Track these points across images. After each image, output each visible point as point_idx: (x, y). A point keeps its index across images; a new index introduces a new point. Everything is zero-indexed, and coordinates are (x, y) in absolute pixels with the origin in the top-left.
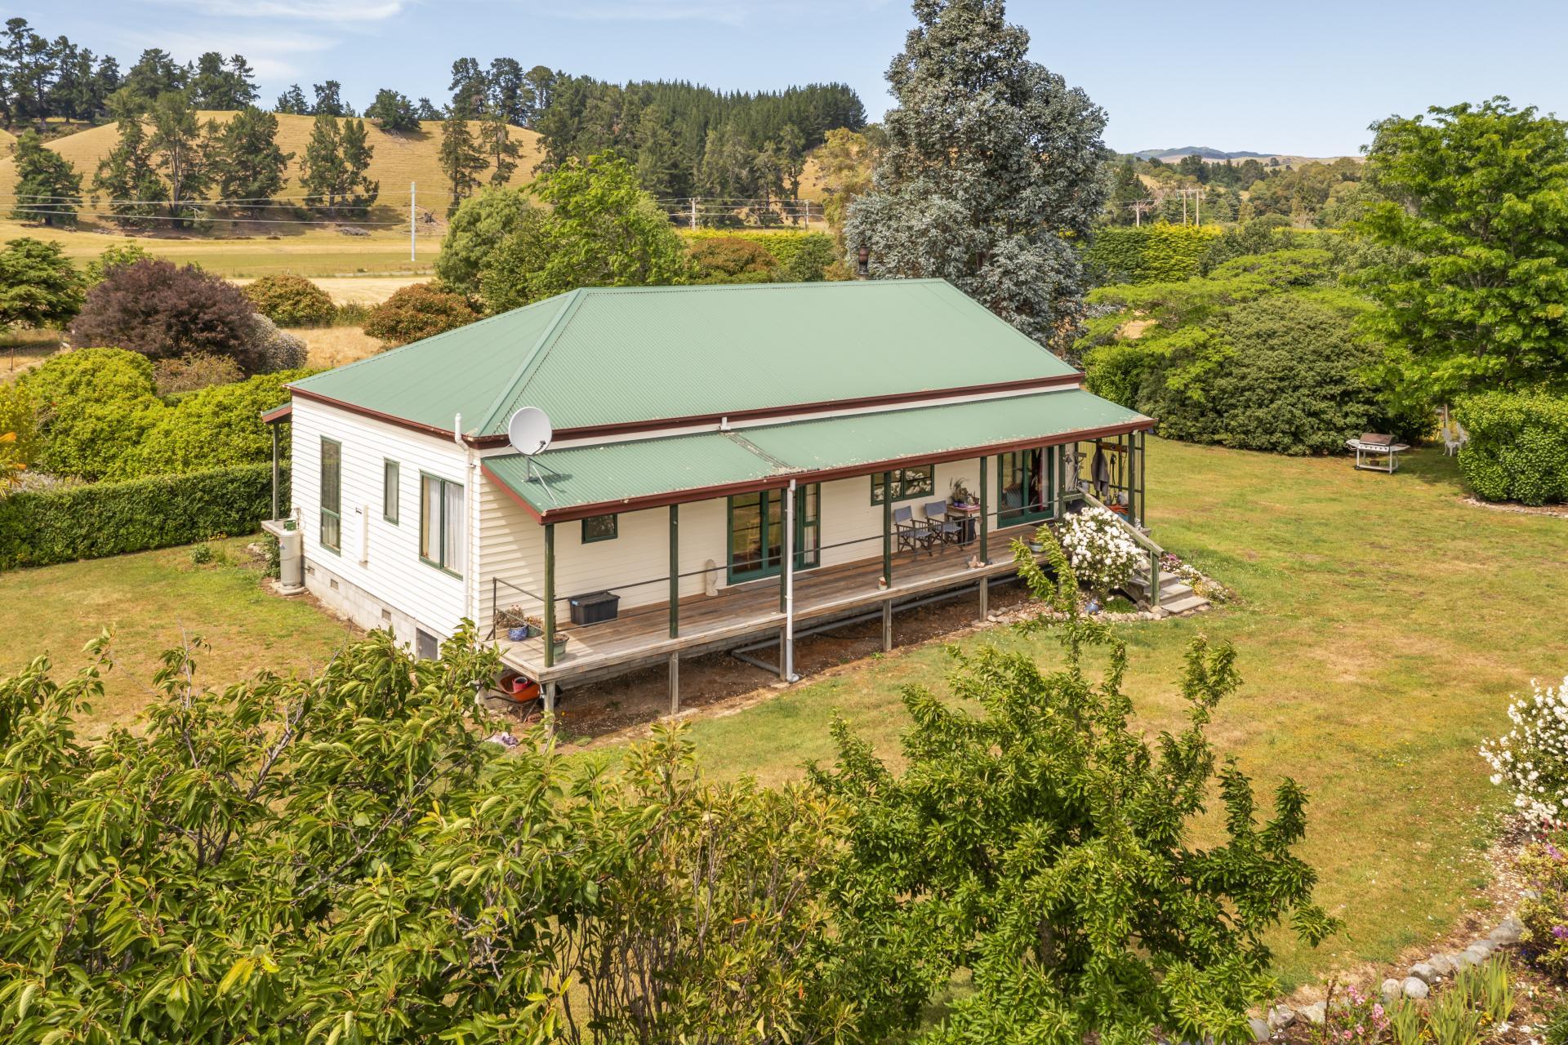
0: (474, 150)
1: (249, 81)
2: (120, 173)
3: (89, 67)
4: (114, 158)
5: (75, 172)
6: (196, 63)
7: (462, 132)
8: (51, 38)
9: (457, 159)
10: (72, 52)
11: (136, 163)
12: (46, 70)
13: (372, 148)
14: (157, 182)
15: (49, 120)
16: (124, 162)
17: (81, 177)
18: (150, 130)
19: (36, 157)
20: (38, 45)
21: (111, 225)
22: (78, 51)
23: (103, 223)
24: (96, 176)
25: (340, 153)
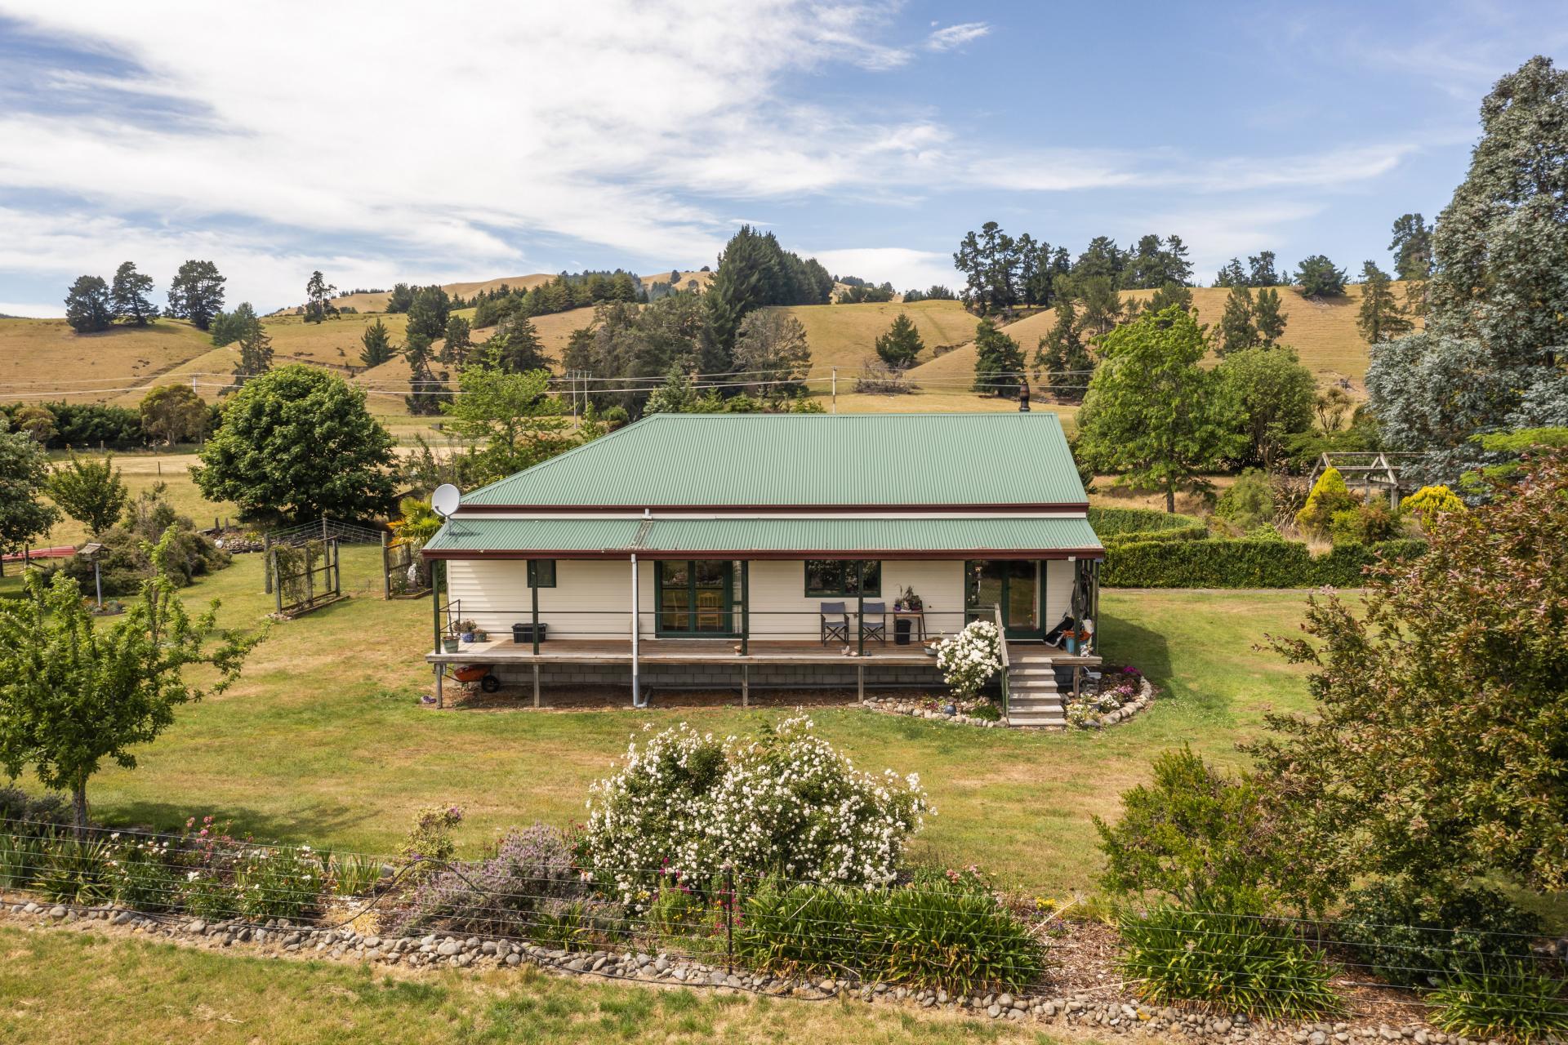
0: (1396, 311)
1: (1184, 259)
2: (1056, 349)
3: (1047, 259)
4: (1050, 336)
5: (1020, 350)
6: (1136, 246)
7: (1382, 294)
8: (1016, 238)
9: (1377, 322)
10: (1033, 247)
11: (1069, 342)
12: (1012, 264)
13: (1285, 317)
14: (1086, 357)
15: (1015, 307)
16: (1059, 341)
17: (1025, 354)
18: (1081, 310)
19: (990, 338)
20: (1006, 244)
21: (1049, 395)
22: (1039, 245)
23: (1043, 394)
24: (1038, 353)
25: (1253, 322)
